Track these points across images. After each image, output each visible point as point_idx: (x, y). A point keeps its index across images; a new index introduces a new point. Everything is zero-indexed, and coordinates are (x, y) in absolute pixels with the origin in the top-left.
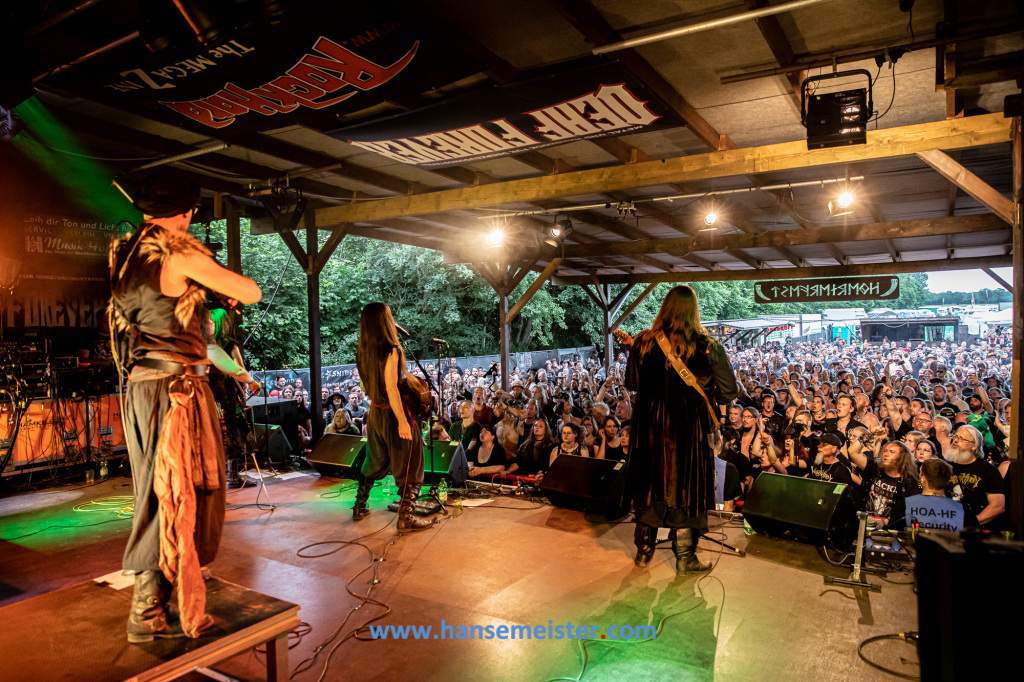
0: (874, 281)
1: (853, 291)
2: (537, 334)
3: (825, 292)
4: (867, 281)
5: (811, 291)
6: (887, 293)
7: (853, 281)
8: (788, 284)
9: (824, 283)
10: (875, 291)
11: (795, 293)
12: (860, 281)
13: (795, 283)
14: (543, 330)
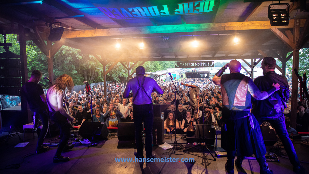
0: (208, 62)
1: (202, 65)
2: (100, 78)
3: (195, 65)
4: (206, 62)
5: (191, 65)
6: (211, 66)
7: (202, 62)
8: (184, 62)
9: (194, 62)
10: (208, 65)
11: (186, 65)
12: (204, 62)
13: (186, 63)
14: (102, 76)
